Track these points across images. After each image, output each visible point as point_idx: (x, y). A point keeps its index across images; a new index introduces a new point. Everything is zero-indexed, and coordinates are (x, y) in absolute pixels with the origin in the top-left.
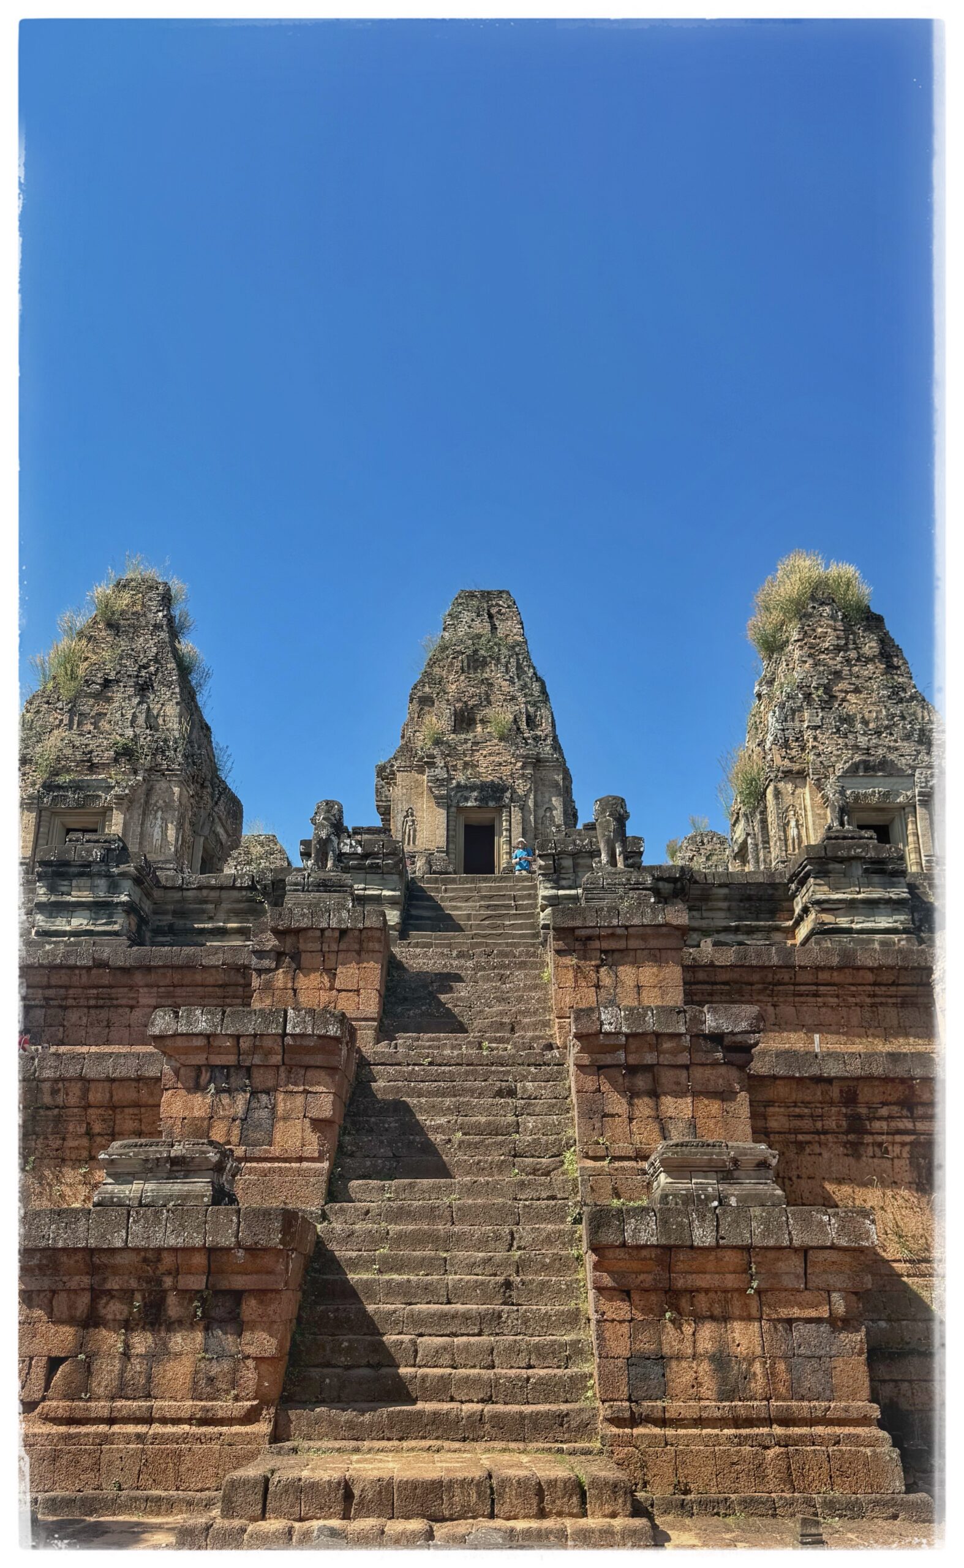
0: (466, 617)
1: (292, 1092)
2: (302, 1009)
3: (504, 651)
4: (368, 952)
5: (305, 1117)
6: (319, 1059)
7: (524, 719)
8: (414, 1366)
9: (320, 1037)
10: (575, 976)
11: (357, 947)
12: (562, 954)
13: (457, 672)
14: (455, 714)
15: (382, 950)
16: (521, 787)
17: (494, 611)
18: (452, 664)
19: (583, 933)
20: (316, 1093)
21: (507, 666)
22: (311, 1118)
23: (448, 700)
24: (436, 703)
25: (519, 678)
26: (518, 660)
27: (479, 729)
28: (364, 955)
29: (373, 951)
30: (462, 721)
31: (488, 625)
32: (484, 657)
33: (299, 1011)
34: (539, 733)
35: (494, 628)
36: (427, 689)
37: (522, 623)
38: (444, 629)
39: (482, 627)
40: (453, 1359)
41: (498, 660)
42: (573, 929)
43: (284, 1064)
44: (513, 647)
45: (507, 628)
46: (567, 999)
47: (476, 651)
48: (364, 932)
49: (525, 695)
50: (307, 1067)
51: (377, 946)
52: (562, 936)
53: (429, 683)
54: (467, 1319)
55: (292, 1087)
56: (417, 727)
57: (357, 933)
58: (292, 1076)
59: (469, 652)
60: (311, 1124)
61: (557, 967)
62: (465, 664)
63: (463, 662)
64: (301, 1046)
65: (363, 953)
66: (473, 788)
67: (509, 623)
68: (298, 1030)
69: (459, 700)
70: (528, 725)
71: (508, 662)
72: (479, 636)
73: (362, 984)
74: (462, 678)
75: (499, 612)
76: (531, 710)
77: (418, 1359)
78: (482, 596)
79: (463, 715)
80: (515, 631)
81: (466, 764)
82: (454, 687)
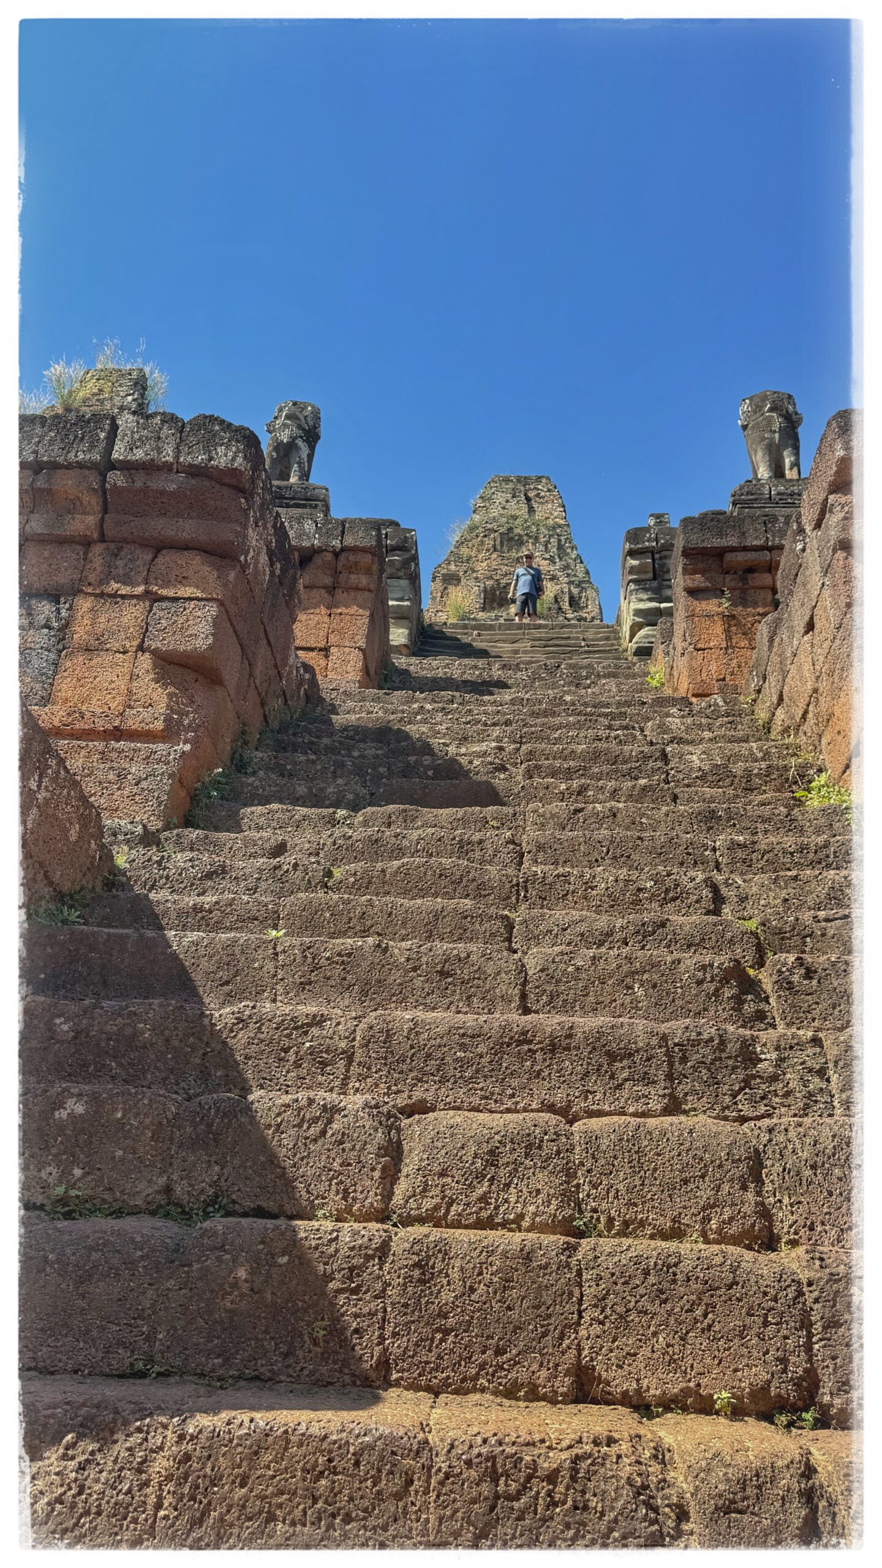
0: (500, 498)
1: (114, 596)
2: (156, 414)
3: (543, 530)
4: (347, 589)
5: (141, 648)
6: (187, 529)
7: (567, 599)
8: (383, 1216)
9: (194, 471)
10: (727, 631)
11: (328, 581)
12: (700, 596)
13: (488, 550)
14: (485, 591)
15: (372, 587)
17: (531, 494)
18: (482, 543)
19: (740, 558)
20: (175, 599)
21: (546, 546)
22: (155, 653)
23: (477, 578)
24: (463, 581)
25: (561, 559)
26: (559, 541)
28: (340, 595)
29: (357, 589)
30: (493, 600)
31: (525, 508)
32: (520, 535)
33: (148, 417)
34: (584, 615)
35: (531, 510)
36: (453, 567)
37: (563, 506)
38: (474, 512)
40: (569, 1196)
41: (537, 539)
42: (720, 553)
43: (102, 538)
44: (554, 528)
45: (549, 512)
46: (713, 667)
47: (510, 529)
48: (343, 556)
49: (568, 575)
50: (159, 547)
51: (364, 580)
52: (700, 565)
53: (455, 561)
54: (612, 1057)
55: (116, 586)
56: (440, 608)
57: (329, 557)
58: (120, 563)
59: (502, 530)
60: (155, 666)
61: (691, 616)
62: (498, 542)
63: (495, 540)
64: (145, 491)
65: (339, 591)
67: (550, 506)
68: (139, 454)
69: (490, 578)
70: (571, 605)
71: (548, 542)
72: (515, 518)
73: (333, 639)
74: (494, 556)
75: (538, 495)
76: (575, 591)
77: (401, 1188)
78: (519, 481)
79: (494, 594)
80: (556, 514)
82: (485, 564)
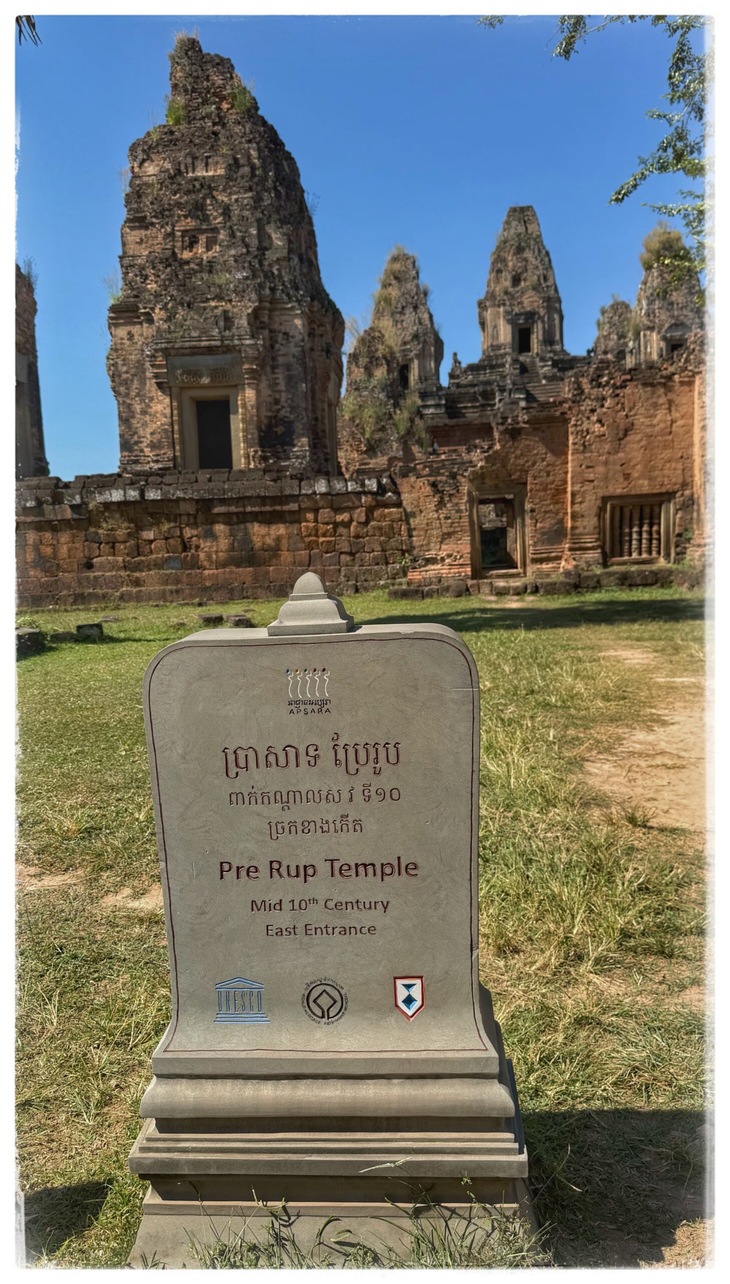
16: (542, 312)
27: (523, 283)
39: (521, 229)
66: (521, 314)
81: (519, 303)
